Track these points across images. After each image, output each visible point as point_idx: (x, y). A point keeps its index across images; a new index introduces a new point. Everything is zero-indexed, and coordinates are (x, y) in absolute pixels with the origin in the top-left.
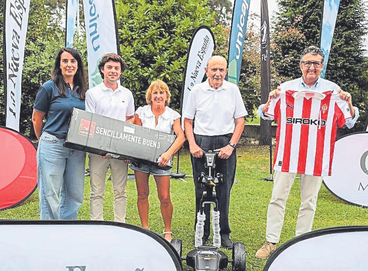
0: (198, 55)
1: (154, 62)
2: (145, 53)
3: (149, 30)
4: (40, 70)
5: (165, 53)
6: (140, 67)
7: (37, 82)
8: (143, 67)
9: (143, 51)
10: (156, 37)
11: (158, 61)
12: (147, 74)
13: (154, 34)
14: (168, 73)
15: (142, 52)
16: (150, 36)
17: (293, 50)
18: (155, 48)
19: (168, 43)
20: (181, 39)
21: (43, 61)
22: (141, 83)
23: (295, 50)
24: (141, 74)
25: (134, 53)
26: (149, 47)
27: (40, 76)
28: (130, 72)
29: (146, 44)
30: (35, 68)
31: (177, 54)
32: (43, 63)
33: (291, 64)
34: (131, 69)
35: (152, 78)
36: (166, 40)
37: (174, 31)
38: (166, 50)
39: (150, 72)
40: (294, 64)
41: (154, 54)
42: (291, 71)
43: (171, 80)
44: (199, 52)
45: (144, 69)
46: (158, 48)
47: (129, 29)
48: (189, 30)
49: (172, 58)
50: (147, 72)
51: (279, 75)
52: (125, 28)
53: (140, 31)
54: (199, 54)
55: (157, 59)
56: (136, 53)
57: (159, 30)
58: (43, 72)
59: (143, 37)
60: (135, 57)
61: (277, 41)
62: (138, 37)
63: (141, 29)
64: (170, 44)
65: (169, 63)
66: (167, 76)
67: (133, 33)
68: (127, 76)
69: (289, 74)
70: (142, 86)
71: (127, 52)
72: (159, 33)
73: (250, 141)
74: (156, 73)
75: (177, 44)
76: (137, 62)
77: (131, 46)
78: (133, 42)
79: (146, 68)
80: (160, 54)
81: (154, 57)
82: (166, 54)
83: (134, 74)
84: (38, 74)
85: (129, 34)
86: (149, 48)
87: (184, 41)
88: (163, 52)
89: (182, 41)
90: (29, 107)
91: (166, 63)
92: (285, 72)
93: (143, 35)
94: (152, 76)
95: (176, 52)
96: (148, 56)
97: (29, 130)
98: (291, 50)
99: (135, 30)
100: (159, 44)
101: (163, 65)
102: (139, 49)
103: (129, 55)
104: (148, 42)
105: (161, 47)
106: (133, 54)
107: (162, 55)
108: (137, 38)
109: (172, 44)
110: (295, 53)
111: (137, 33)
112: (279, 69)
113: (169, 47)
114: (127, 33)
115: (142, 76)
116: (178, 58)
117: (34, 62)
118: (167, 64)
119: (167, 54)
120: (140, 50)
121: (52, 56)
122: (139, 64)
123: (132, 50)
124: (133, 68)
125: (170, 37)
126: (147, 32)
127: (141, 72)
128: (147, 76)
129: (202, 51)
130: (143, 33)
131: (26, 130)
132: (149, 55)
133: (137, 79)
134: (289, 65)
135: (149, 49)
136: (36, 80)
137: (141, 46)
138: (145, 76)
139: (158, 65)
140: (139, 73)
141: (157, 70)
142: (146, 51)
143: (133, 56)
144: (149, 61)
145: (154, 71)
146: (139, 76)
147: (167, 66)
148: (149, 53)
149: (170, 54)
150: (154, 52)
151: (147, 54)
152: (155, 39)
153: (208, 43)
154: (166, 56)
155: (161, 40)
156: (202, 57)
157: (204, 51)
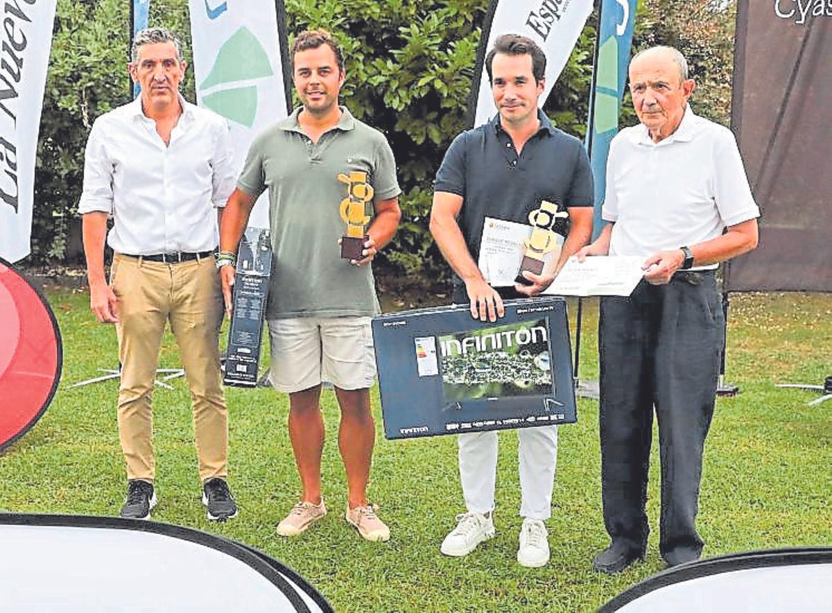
0: (529, 22)
1: (401, 44)
2: (376, 18)
4: (84, 74)
5: (433, 15)
6: (361, 57)
7: (75, 106)
8: (369, 58)
9: (369, 12)
11: (412, 40)
12: (381, 79)
14: (442, 77)
15: (366, 13)
18: (406, 3)
21: (89, 48)
22: (364, 106)
24: (365, 79)
25: (344, 19)
27: (81, 92)
30: (67, 68)
31: (470, 19)
32: (88, 54)
35: (396, 90)
38: (438, 6)
39: (388, 73)
41: (401, 19)
43: (449, 96)
44: (532, 14)
45: (373, 63)
46: (411, 2)
49: (455, 30)
50: (380, 73)
54: (532, 19)
55: (409, 35)
56: (349, 18)
58: (92, 80)
60: (345, 30)
65: (444, 47)
66: (438, 84)
70: (369, 112)
71: (324, 15)
74: (406, 76)
76: (353, 42)
79: (378, 62)
80: (417, 20)
81: (401, 29)
82: (435, 20)
84: (79, 83)
88: (427, 14)
90: (60, 177)
91: (434, 44)
94: (394, 85)
95: (463, 12)
96: (383, 26)
97: (64, 241)
101: (426, 52)
102: (356, 6)
103: (330, 23)
106: (339, 22)
107: (425, 22)
115: (367, 87)
116: (474, 29)
118: (436, 48)
119: (439, 19)
120: (362, 7)
121: (116, 33)
122: (360, 50)
123: (339, 9)
127: (366, 72)
128: (380, 83)
129: (543, 12)
131: (53, 241)
132: (387, 22)
135: (385, 6)
136: (71, 100)
138: (375, 84)
139: (411, 53)
140: (357, 75)
141: (409, 66)
142: (378, 11)
143: (339, 26)
144: (386, 39)
145: (402, 69)
146: (357, 85)
147: (439, 55)
148: (386, 18)
149: (447, 20)
150: (400, 14)
151: (381, 20)
154: (436, 25)
156: (544, 31)
157: (551, 10)
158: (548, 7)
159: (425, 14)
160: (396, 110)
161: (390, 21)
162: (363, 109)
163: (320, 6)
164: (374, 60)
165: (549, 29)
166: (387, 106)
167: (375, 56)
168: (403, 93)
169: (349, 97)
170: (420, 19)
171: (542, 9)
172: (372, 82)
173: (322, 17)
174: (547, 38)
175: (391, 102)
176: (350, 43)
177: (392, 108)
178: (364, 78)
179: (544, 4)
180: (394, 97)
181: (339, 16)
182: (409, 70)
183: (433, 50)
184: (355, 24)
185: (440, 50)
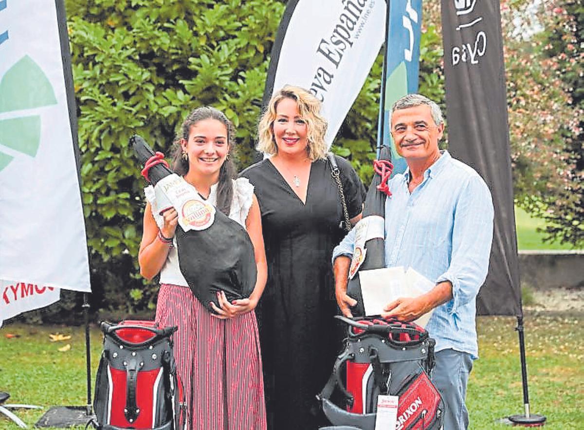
1: (191, 74)
2: (166, 49)
5: (223, 45)
6: (152, 88)
8: (159, 87)
9: (158, 43)
11: (202, 70)
12: (172, 109)
14: (233, 107)
15: (155, 45)
19: (235, 16)
22: (155, 136)
24: (154, 110)
25: (134, 49)
26: (177, 31)
28: (121, 104)
29: (168, 21)
31: (261, 49)
34: (126, 96)
36: (227, 8)
38: (228, 37)
39: (179, 104)
41: (191, 50)
43: (241, 126)
45: (164, 94)
46: (202, 33)
49: (247, 60)
50: (170, 104)
51: (570, 102)
54: (324, 47)
55: (200, 65)
56: (139, 49)
60: (134, 61)
64: (241, 19)
65: (234, 78)
66: (230, 115)
68: (114, 116)
70: (160, 144)
71: (114, 46)
75: (258, 21)
76: (142, 73)
77: (125, 28)
78: (133, 18)
79: (169, 92)
80: (208, 50)
81: (191, 59)
82: (226, 51)
83: (134, 110)
86: (176, 34)
87: (278, 10)
88: (218, 44)
89: (274, 10)
91: (225, 75)
95: (254, 43)
96: (173, 57)
100: (208, 22)
101: (217, 83)
102: (145, 38)
103: (120, 54)
104: (174, 16)
105: (211, 30)
106: (130, 52)
107: (215, 52)
109: (246, 21)
112: (576, 84)
113: (239, 29)
115: (157, 117)
116: (265, 59)
118: (227, 78)
119: (229, 49)
120: (151, 38)
122: (150, 81)
123: (128, 40)
124: (131, 92)
127: (157, 103)
128: (171, 114)
129: (334, 40)
132: (177, 54)
133: (142, 124)
135: (175, 37)
137: (151, 27)
138: (166, 115)
139: (203, 84)
140: (147, 107)
141: (200, 97)
142: (168, 42)
143: (129, 57)
144: (177, 70)
145: (193, 99)
146: (148, 115)
147: (230, 85)
148: (176, 48)
149: (238, 50)
150: (190, 45)
151: (171, 51)
152: (194, 7)
153: (362, 12)
154: (226, 56)
155: (211, 10)
156: (336, 58)
157: (343, 37)
158: (340, 34)
159: (215, 44)
162: (154, 140)
163: (108, 37)
164: (165, 90)
165: (341, 56)
167: (166, 87)
169: (139, 127)
170: (210, 49)
171: (333, 36)
172: (162, 113)
173: (111, 48)
174: (339, 65)
176: (140, 73)
178: (154, 108)
179: (336, 31)
181: (128, 47)
182: (198, 99)
183: (224, 81)
184: (144, 55)
185: (231, 80)
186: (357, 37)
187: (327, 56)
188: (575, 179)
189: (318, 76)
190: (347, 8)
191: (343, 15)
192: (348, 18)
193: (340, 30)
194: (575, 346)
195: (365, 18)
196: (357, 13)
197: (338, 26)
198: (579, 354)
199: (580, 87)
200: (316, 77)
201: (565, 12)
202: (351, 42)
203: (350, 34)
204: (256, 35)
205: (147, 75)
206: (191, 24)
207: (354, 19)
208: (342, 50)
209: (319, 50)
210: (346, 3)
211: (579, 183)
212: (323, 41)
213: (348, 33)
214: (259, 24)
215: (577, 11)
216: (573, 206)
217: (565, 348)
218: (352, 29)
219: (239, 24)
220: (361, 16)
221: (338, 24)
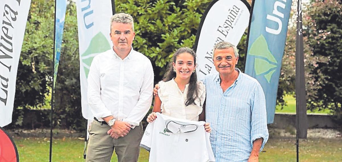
1: (162, 41)
2: (152, 31)
3: (156, 4)
4: (34, 51)
5: (175, 30)
6: (146, 46)
7: (29, 64)
8: (149, 46)
9: (150, 29)
10: (164, 12)
11: (167, 39)
12: (154, 55)
13: (163, 9)
15: (148, 29)
16: (158, 11)
17: (331, 24)
18: (164, 25)
19: (179, 19)
20: (194, 14)
21: (36, 41)
23: (335, 23)
25: (139, 31)
27: (32, 58)
29: (154, 20)
30: (27, 48)
31: (190, 31)
32: (36, 43)
33: (329, 42)
35: (160, 59)
36: (177, 16)
37: (186, 5)
38: (177, 26)
39: (157, 53)
40: (334, 41)
41: (162, 31)
42: (329, 50)
45: (151, 49)
46: (167, 25)
47: (134, 3)
48: (204, 4)
49: (184, 36)
50: (154, 53)
51: (313, 54)
52: (129, 3)
53: (148, 5)
55: (166, 37)
56: (142, 31)
57: (168, 4)
58: (37, 53)
59: (150, 12)
60: (140, 36)
61: (312, 14)
62: (145, 13)
63: (149, 3)
64: (182, 19)
65: (179, 42)
67: (139, 8)
69: (326, 53)
72: (168, 7)
73: (279, 133)
74: (164, 54)
75: (189, 20)
76: (143, 40)
78: (140, 19)
79: (153, 48)
80: (169, 31)
81: (162, 35)
82: (176, 32)
84: (31, 55)
85: (135, 10)
86: (156, 25)
87: (197, 16)
89: (195, 16)
90: (22, 92)
91: (176, 41)
92: (321, 50)
93: (150, 10)
94: (159, 57)
95: (187, 29)
96: (155, 34)
97: (22, 119)
98: (330, 24)
99: (142, 4)
100: (169, 20)
101: (172, 44)
102: (145, 26)
104: (156, 18)
105: (170, 24)
107: (172, 32)
108: (143, 13)
109: (184, 20)
110: (334, 28)
111: (144, 8)
112: (314, 47)
113: (181, 23)
114: (132, 8)
116: (191, 35)
117: (26, 41)
118: (176, 43)
119: (177, 31)
120: (147, 27)
121: (47, 35)
122: (146, 44)
123: (137, 28)
124: (138, 48)
125: (181, 12)
126: (154, 7)
127: (148, 52)
128: (154, 57)
130: (150, 7)
131: (18, 119)
132: (157, 33)
134: (327, 43)
135: (156, 26)
136: (28, 62)
137: (147, 22)
138: (152, 57)
139: (166, 45)
141: (165, 50)
142: (153, 28)
143: (138, 34)
144: (157, 39)
145: (163, 51)
147: (177, 46)
148: (156, 31)
149: (181, 32)
150: (162, 29)
151: (155, 32)
152: (163, 15)
153: (238, 15)
154: (176, 34)
155: (171, 16)
156: (226, 33)
157: (229, 25)
158: (227, 24)
159: (172, 29)
160: (160, 67)
161: (158, 32)
166: (156, 66)
167: (151, 46)
168: (163, 60)
170: (170, 31)
171: (225, 24)
175: (158, 64)
176: (142, 41)
177: (158, 66)
179: (226, 22)
180: (160, 62)
181: (137, 30)
182: (165, 51)
183: (175, 44)
184: (144, 33)
185: (178, 43)
186: (235, 24)
187: (222, 32)
188: (315, 85)
189: (217, 41)
190: (230, 13)
191: (229, 16)
192: (231, 17)
193: (227, 22)
194: (313, 151)
195: (239, 17)
196: (235, 15)
197: (226, 20)
198: (315, 154)
199: (316, 48)
200: (216, 41)
201: (311, 18)
202: (232, 27)
203: (232, 24)
204: (188, 26)
205: (144, 41)
206: (162, 21)
207: (234, 17)
208: (228, 30)
209: (218, 30)
210: (230, 11)
211: (316, 87)
212: (220, 27)
213: (231, 23)
214: (190, 21)
215: (316, 18)
216: (314, 96)
217: (309, 151)
218: (233, 22)
219: (181, 21)
220: (237, 16)
221: (227, 19)
